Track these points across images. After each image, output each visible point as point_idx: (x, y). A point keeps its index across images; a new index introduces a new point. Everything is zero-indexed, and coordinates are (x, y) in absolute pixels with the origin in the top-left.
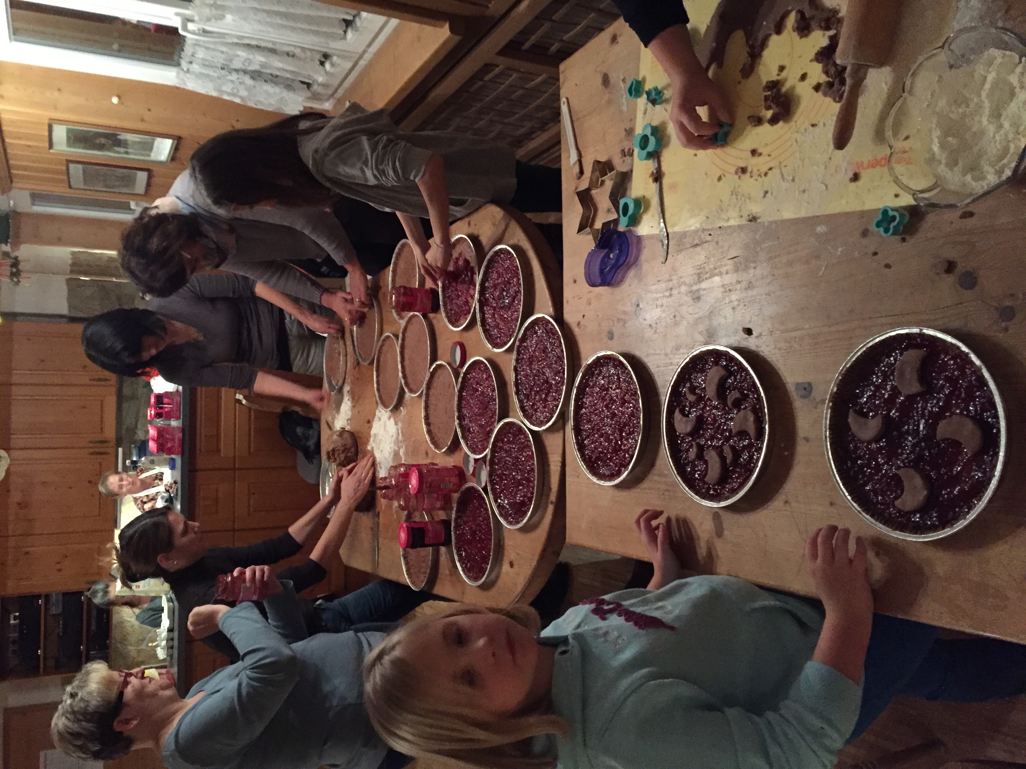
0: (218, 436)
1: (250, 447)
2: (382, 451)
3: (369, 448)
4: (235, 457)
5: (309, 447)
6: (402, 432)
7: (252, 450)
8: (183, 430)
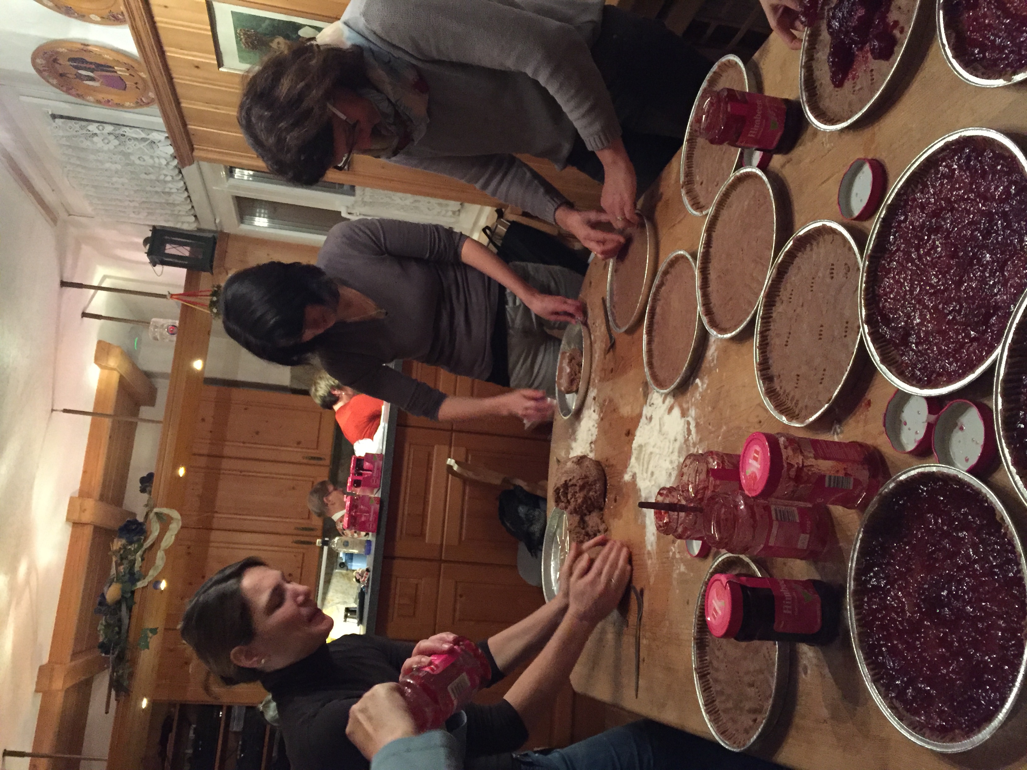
0: (424, 516)
1: (461, 534)
2: (652, 474)
3: (627, 477)
4: (442, 544)
5: (533, 534)
6: (697, 425)
7: (463, 539)
8: (381, 501)
